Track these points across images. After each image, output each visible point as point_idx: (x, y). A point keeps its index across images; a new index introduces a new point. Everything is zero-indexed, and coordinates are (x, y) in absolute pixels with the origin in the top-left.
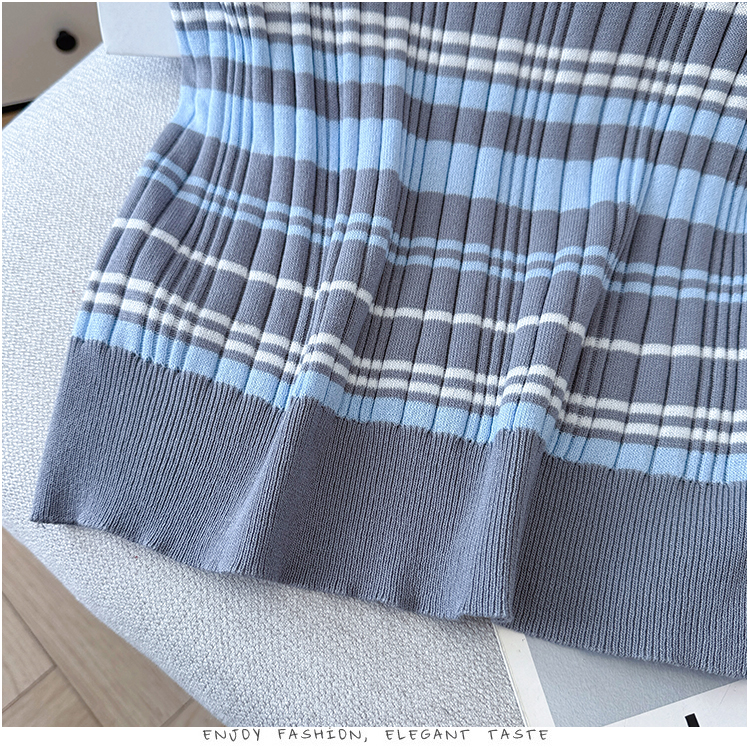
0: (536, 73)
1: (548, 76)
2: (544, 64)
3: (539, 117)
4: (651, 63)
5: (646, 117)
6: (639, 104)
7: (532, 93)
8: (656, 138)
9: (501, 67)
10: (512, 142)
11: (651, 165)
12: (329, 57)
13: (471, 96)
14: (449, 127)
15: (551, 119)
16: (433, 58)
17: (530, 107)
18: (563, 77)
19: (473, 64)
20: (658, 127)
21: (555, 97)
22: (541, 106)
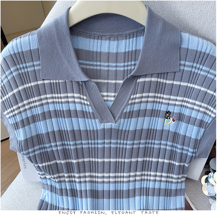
0: (119, 180)
1: (122, 179)
2: (121, 177)
3: (122, 189)
4: (143, 173)
5: (145, 185)
6: (143, 182)
7: (119, 184)
8: (148, 190)
9: (111, 180)
10: (116, 196)
11: (147, 197)
12: (74, 183)
13: (106, 187)
14: (102, 195)
15: (124, 189)
16: (97, 180)
17: (119, 187)
18: (125, 180)
19: (105, 180)
20: (148, 187)
21: (124, 184)
22: (122, 187)
